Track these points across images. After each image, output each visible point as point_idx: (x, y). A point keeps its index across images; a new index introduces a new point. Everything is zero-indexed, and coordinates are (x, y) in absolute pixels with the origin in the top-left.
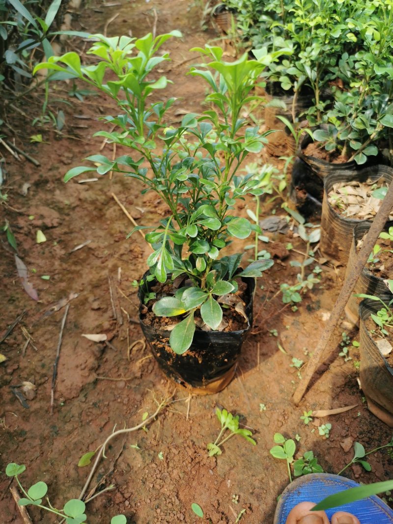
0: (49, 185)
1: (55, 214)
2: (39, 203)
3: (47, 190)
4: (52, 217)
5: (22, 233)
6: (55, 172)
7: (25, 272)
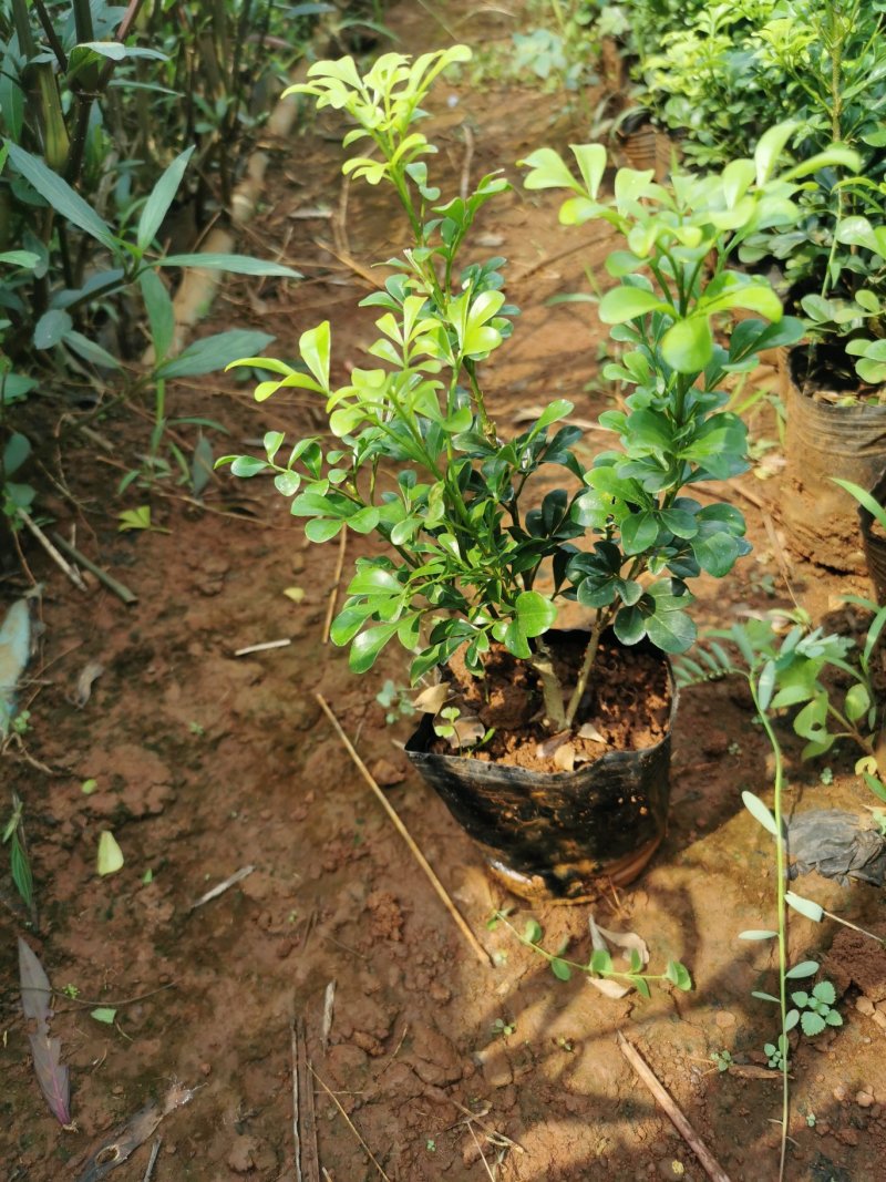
0: (151, 669)
1: (158, 770)
2: (117, 731)
3: (146, 685)
4: (148, 780)
5: (55, 843)
6: (175, 623)
7: (42, 999)
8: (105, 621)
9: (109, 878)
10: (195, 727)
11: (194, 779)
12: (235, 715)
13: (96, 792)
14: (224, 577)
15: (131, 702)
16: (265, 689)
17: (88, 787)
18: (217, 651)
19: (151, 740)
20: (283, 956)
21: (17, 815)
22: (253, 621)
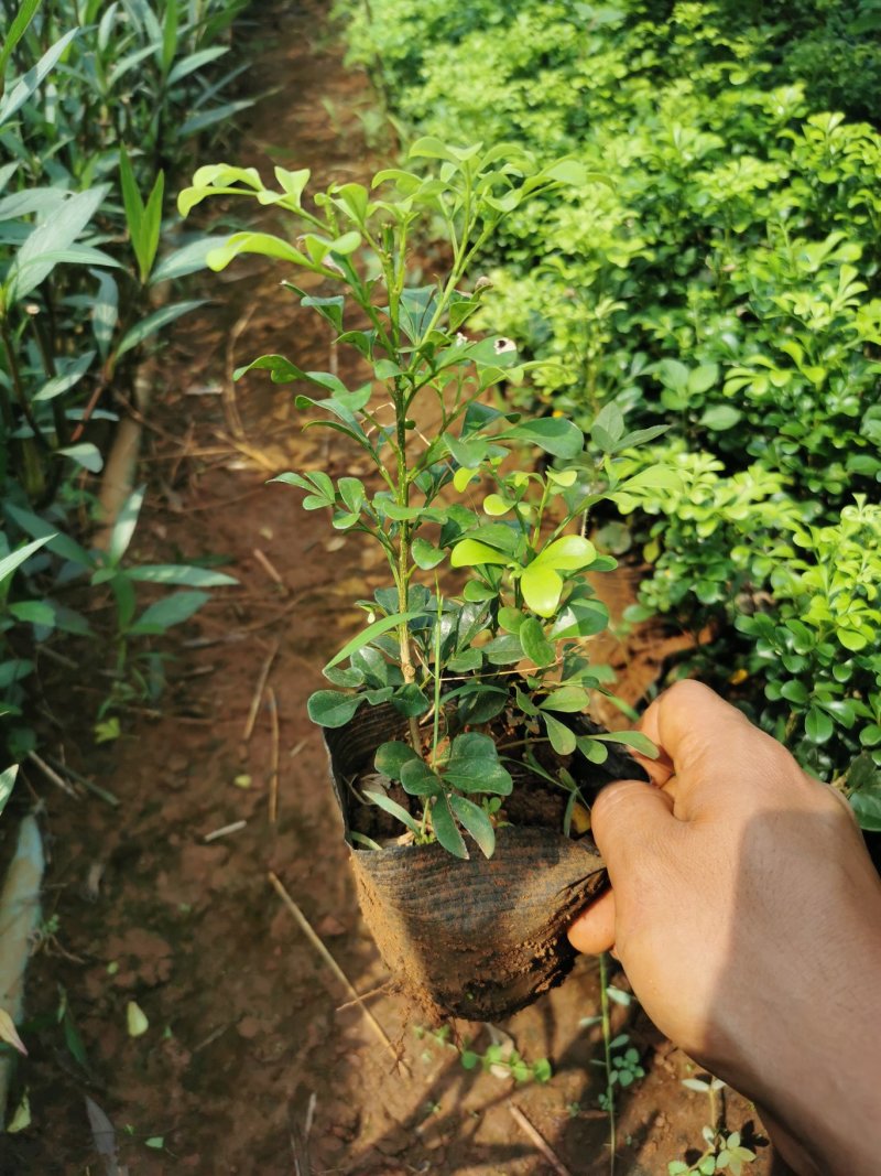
1: (161, 948)
2: (125, 919)
3: (140, 877)
4: (155, 956)
5: (95, 1017)
6: (153, 820)
7: (109, 1138)
8: (98, 824)
9: (140, 1038)
10: (184, 907)
11: (188, 948)
12: (212, 892)
13: (119, 972)
14: (185, 773)
15: (131, 892)
16: (232, 867)
17: (112, 968)
18: (190, 840)
19: (152, 921)
20: (275, 1078)
21: (64, 1000)
22: (214, 809)
